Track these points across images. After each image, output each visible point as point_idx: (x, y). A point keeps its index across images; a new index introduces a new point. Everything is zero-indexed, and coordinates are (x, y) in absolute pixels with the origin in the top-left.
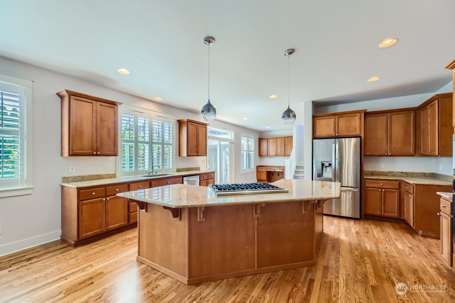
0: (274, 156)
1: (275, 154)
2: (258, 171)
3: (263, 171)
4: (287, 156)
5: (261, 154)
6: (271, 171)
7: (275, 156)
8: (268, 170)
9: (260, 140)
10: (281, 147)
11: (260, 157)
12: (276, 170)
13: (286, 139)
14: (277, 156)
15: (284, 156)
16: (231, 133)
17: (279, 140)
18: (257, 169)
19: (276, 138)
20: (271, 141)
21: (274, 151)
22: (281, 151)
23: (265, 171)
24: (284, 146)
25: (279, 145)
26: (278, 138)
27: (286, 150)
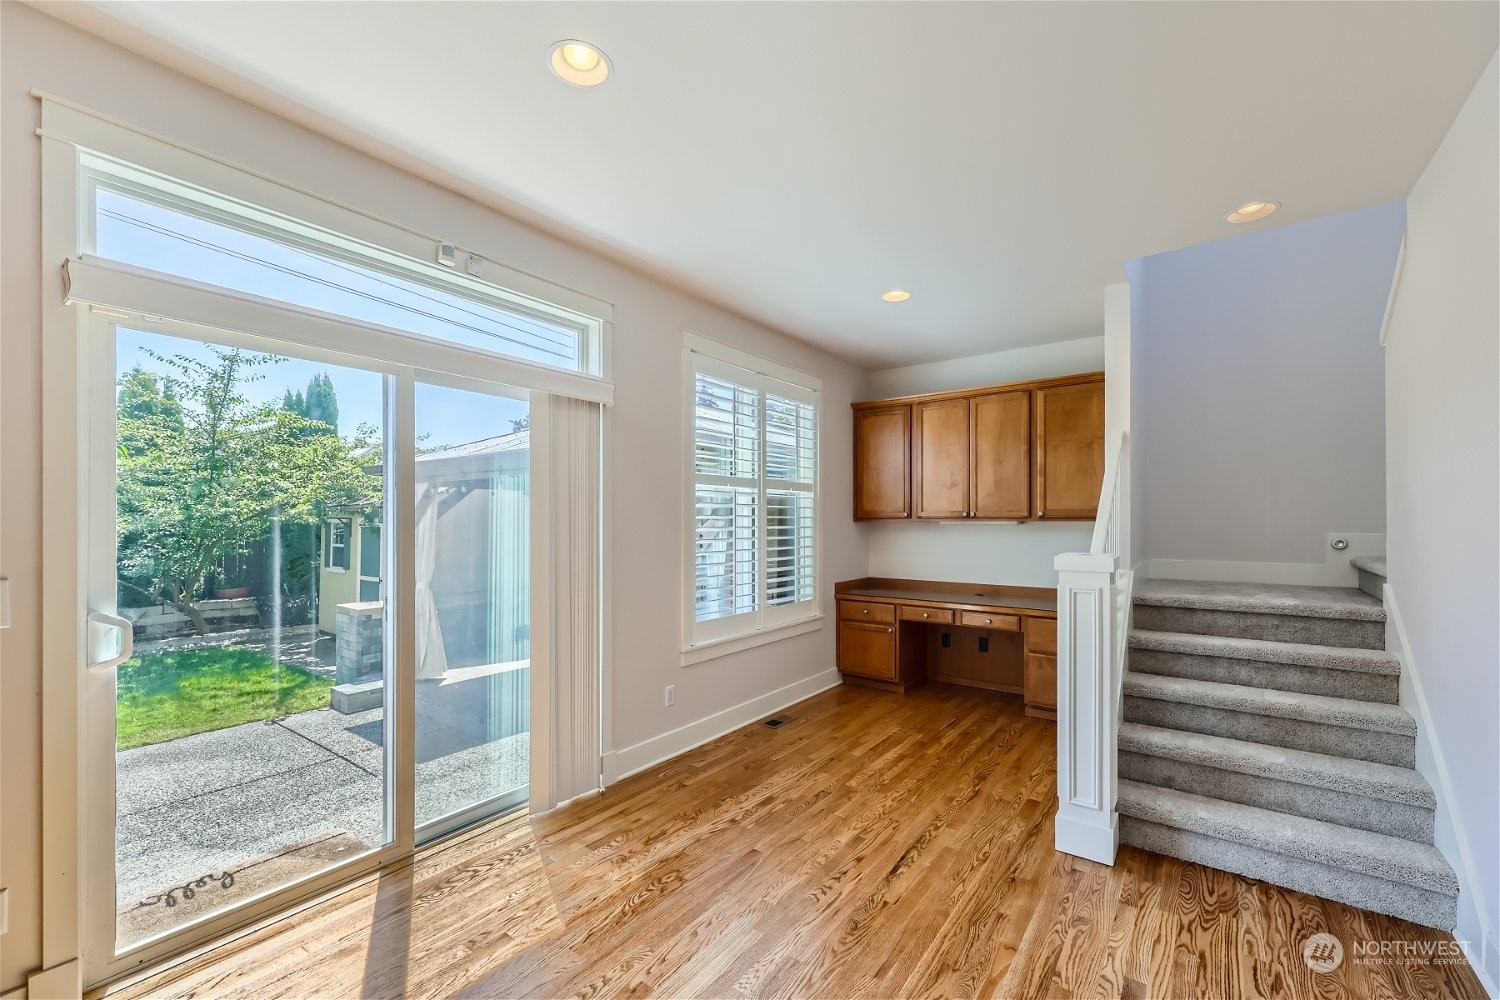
0: (957, 517)
1: (958, 505)
2: (843, 621)
3: (878, 619)
4: (1042, 518)
5: (868, 506)
6: (932, 620)
7: (959, 518)
8: (909, 614)
9: (865, 416)
10: (998, 461)
11: (862, 524)
12: (969, 620)
13: (1040, 397)
14: (975, 517)
15: (1022, 520)
16: (584, 331)
17: (989, 413)
18: (839, 601)
19: (969, 401)
20: (930, 417)
21: (954, 485)
22: (999, 484)
23: (890, 618)
24: (1024, 447)
25: (986, 447)
26: (978, 399)
27: (1039, 481)
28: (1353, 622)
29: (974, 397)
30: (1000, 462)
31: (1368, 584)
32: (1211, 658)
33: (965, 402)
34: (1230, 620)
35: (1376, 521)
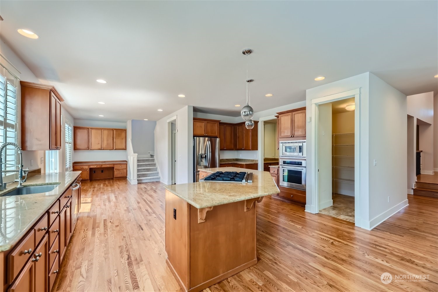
1: (99, 147)
3: (84, 168)
4: (115, 150)
5: (78, 147)
6: (96, 167)
7: (100, 149)
8: (91, 167)
9: (76, 129)
11: (76, 150)
13: (115, 131)
14: (103, 149)
15: (111, 150)
17: (105, 132)
18: (73, 165)
20: (93, 131)
21: (99, 144)
22: (107, 144)
23: (87, 168)
24: (112, 138)
25: (105, 138)
26: (104, 130)
27: (115, 144)
28: (152, 160)
29: (103, 129)
30: (108, 140)
31: (152, 156)
32: (141, 165)
33: (101, 130)
34: (142, 161)
35: (153, 150)
